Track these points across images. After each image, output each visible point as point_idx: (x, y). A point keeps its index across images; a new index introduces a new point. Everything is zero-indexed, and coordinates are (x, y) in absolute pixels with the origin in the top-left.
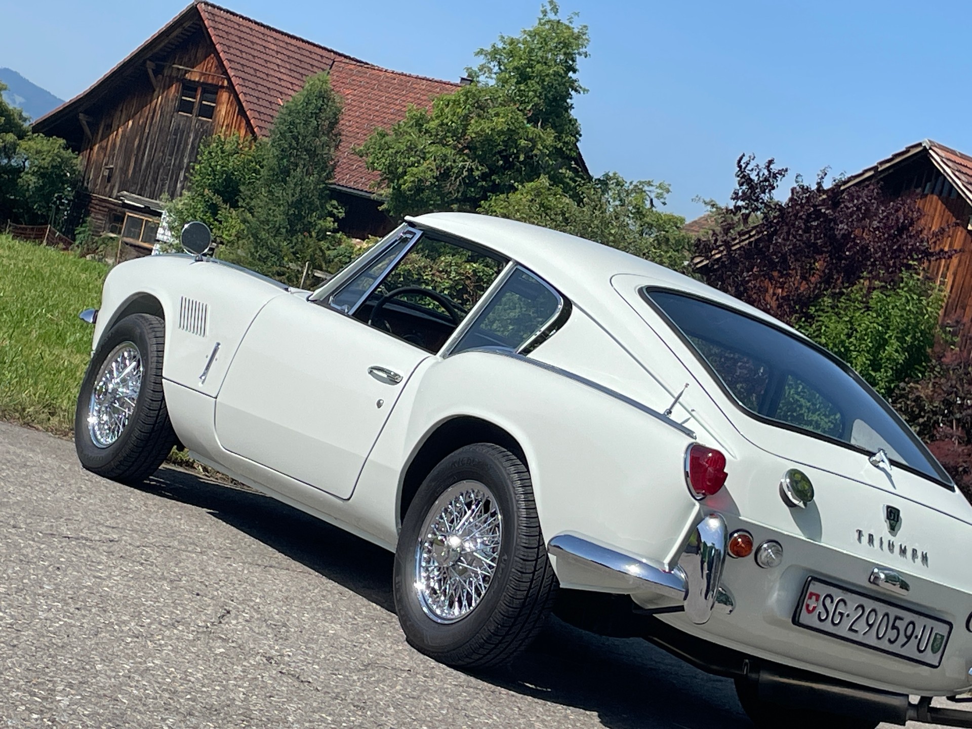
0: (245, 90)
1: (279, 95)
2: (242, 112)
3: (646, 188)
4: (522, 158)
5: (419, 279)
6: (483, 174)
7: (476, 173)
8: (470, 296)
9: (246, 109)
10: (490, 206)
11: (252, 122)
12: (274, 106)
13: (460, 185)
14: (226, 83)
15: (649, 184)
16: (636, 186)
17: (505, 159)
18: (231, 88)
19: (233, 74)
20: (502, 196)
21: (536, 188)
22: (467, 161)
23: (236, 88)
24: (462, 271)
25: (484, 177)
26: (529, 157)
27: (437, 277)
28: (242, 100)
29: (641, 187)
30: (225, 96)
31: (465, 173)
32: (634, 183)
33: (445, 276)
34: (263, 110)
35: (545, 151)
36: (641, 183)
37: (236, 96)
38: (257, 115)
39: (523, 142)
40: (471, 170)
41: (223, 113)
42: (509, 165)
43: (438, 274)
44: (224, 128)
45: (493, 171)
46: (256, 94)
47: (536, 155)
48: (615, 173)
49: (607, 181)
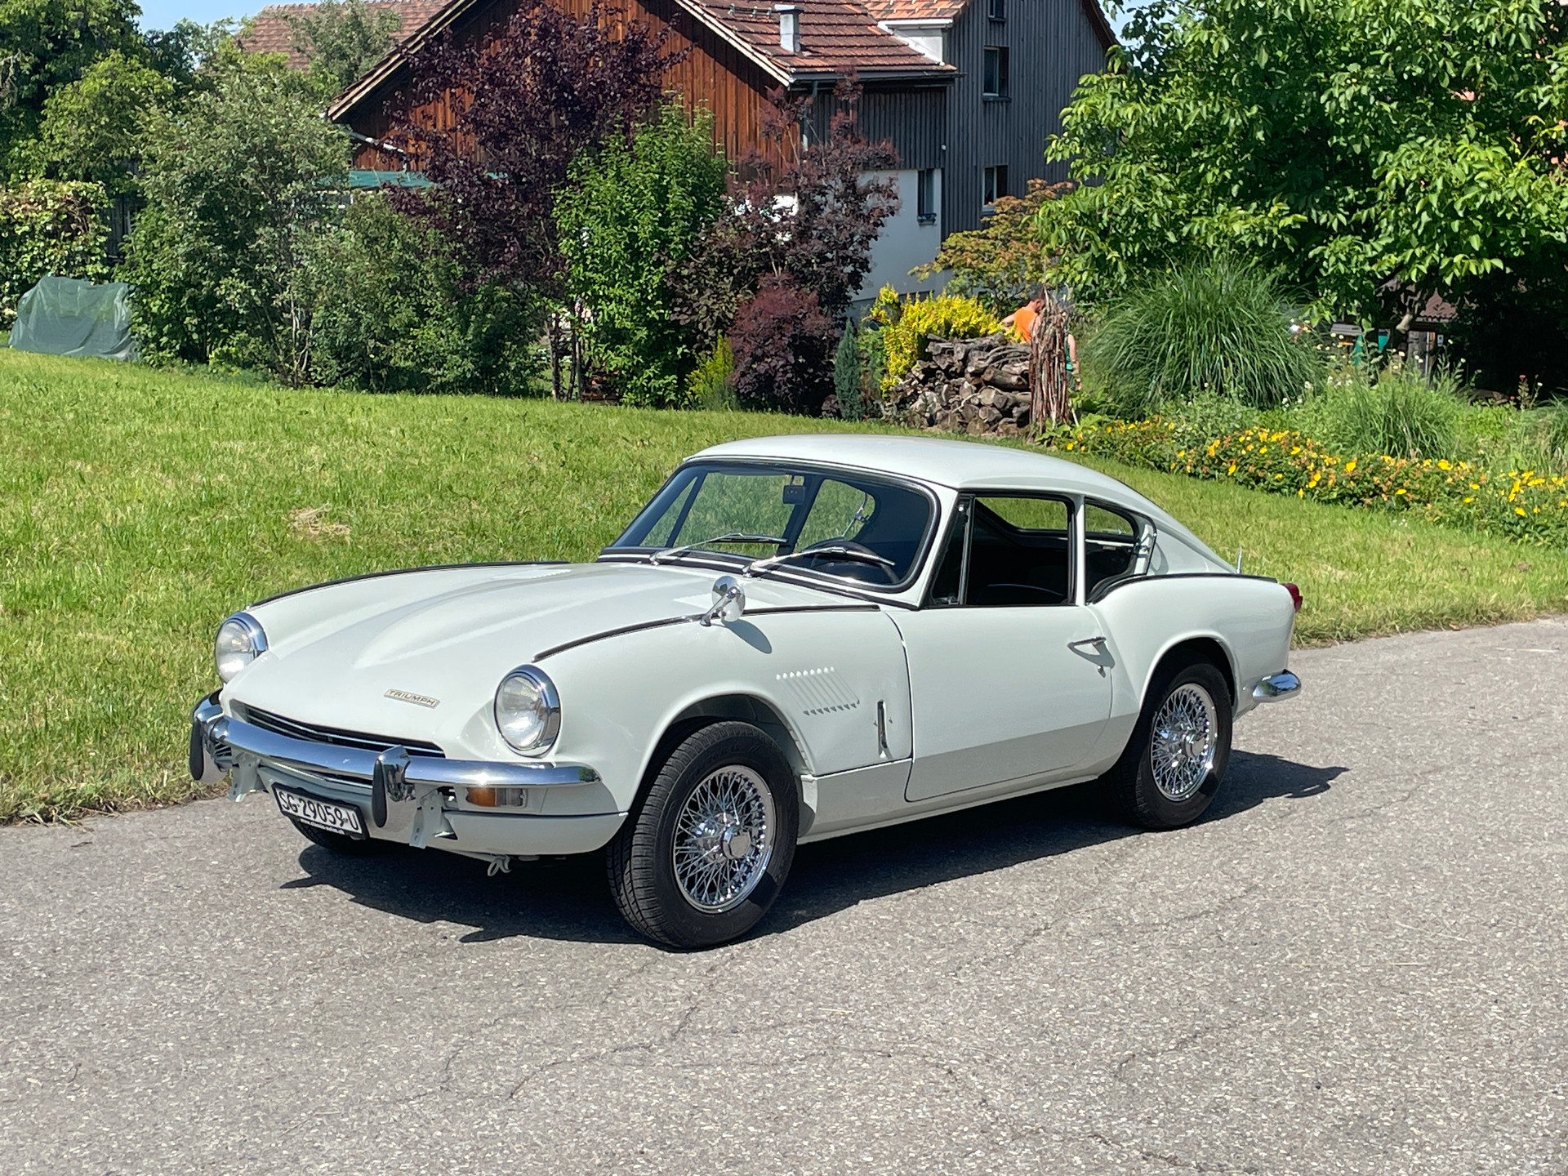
3: (228, 28)
4: (77, 35)
5: (9, 220)
6: (32, 65)
7: (25, 68)
8: (78, 223)
10: (57, 104)
13: (12, 88)
15: (230, 23)
16: (214, 29)
17: (54, 40)
20: (69, 88)
21: (111, 69)
22: (7, 56)
24: (59, 196)
25: (35, 69)
26: (86, 31)
27: (31, 211)
29: (220, 28)
31: (12, 71)
32: (211, 26)
33: (40, 207)
35: (103, 18)
36: (219, 23)
39: (72, 15)
40: (17, 65)
42: (62, 46)
43: (29, 207)
45: (44, 58)
47: (93, 27)
48: (185, 20)
49: (182, 32)
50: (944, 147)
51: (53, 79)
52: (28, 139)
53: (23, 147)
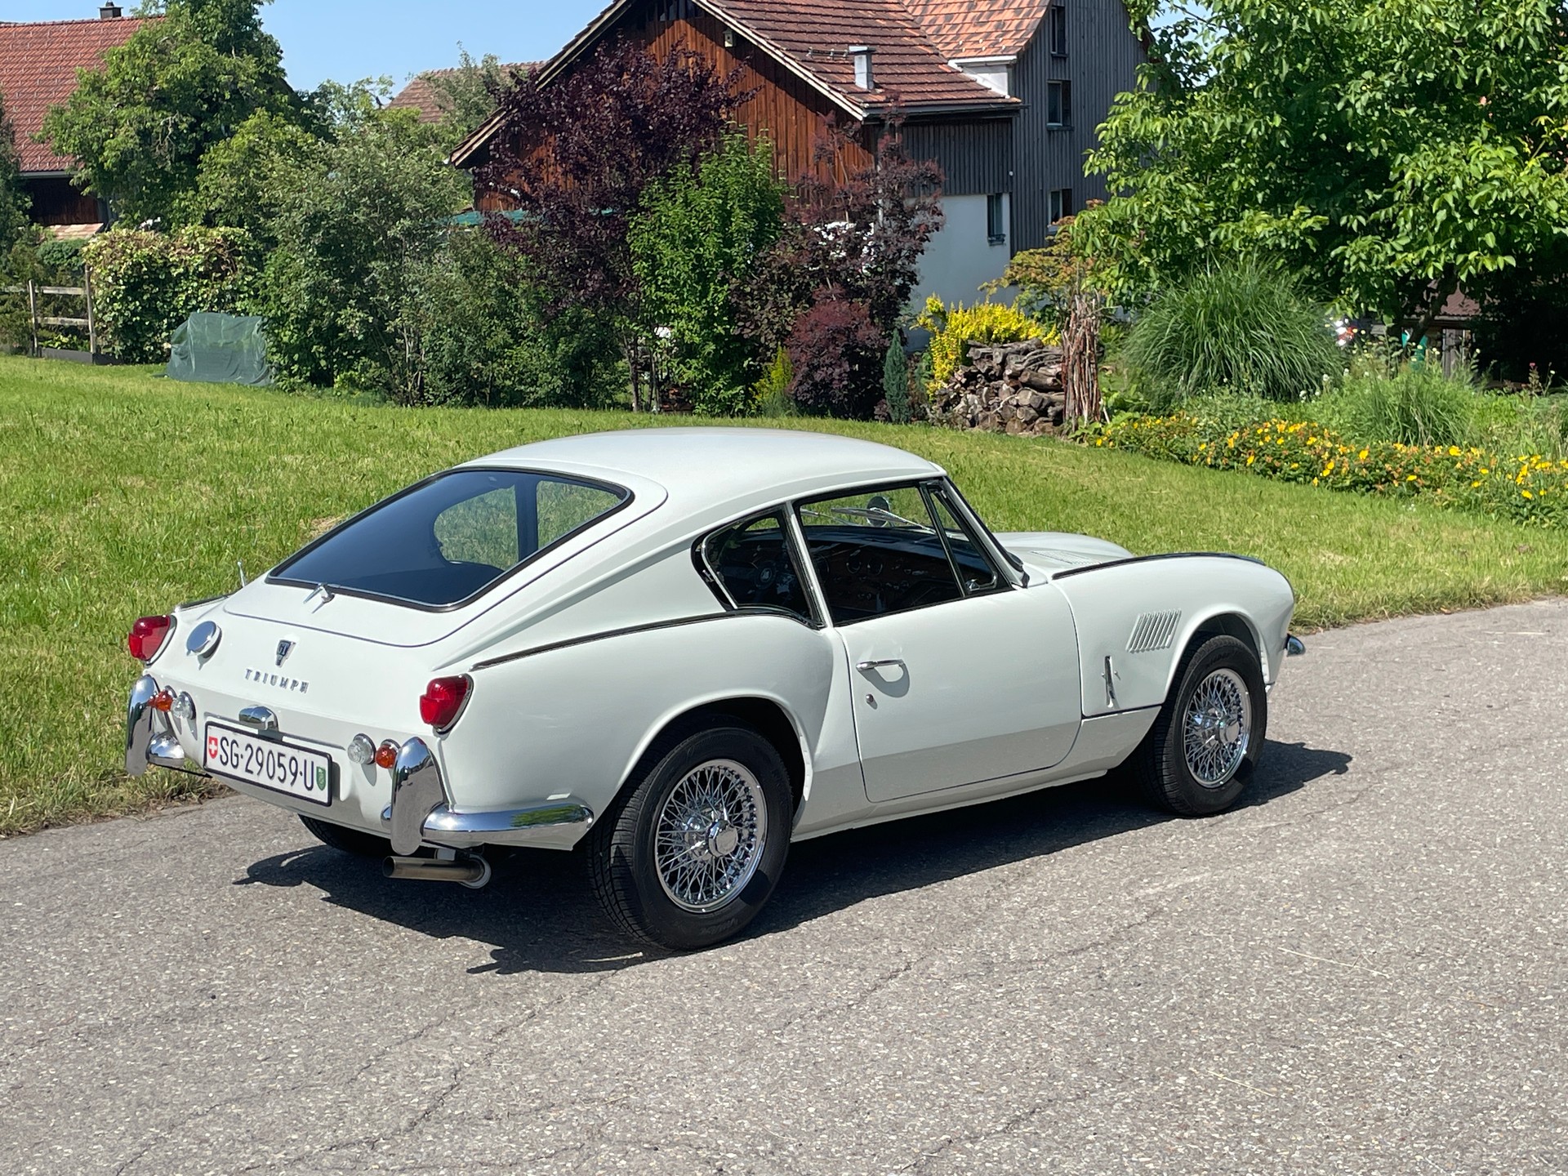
3: (367, 87)
4: (228, 96)
5: (165, 263)
6: (189, 125)
7: (182, 127)
8: (228, 264)
10: (211, 159)
13: (170, 145)
15: (369, 82)
16: (355, 88)
17: (208, 101)
20: (221, 144)
21: (256, 125)
22: (167, 116)
24: (209, 240)
25: (192, 128)
26: (235, 92)
27: (185, 254)
29: (360, 87)
31: (170, 130)
32: (352, 86)
33: (193, 251)
35: (250, 80)
36: (360, 83)
39: (223, 78)
40: (175, 125)
43: (183, 251)
45: (200, 120)
47: (242, 88)
48: (328, 81)
49: (324, 93)
50: (1011, 173)
51: (213, 137)
52: (187, 191)
53: (183, 199)
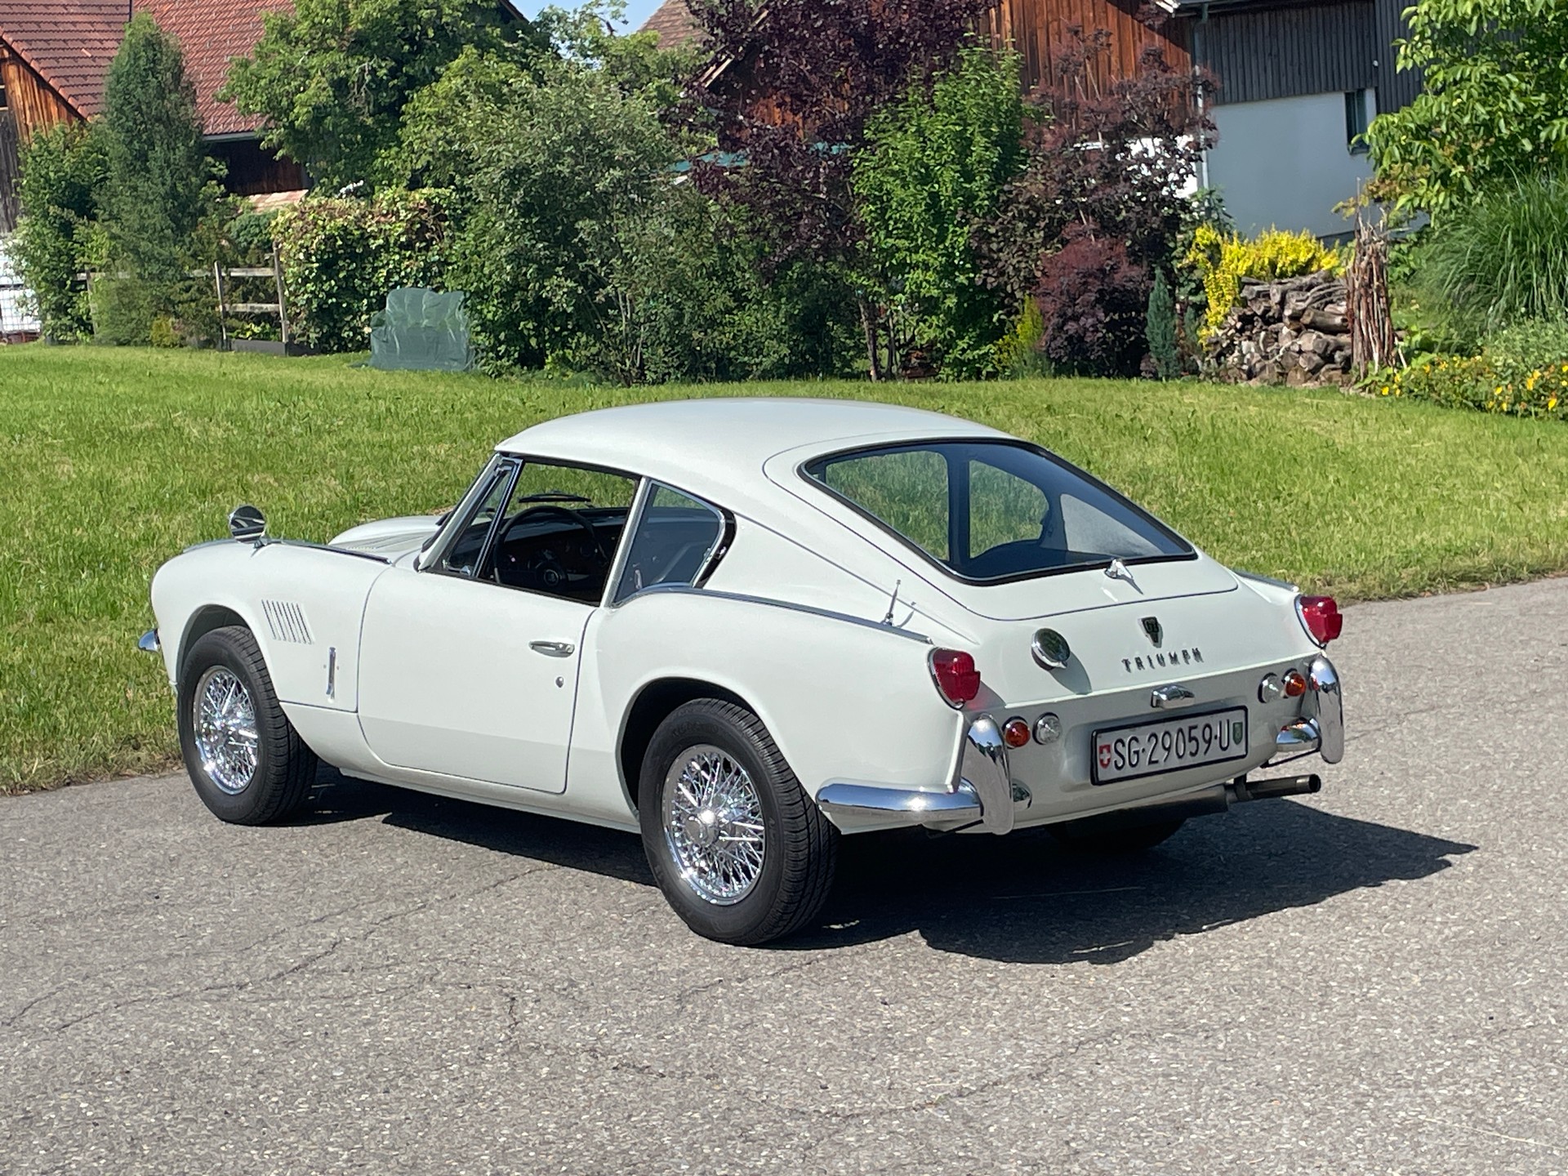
0: (35, 55)
1: (80, 45)
2: (42, 84)
3: (596, 11)
4: (431, 34)
5: (362, 234)
6: (389, 70)
7: (382, 73)
8: (433, 232)
9: (47, 79)
10: (415, 109)
11: (60, 92)
12: (80, 62)
13: (367, 96)
14: (6, 54)
16: (583, 12)
17: (411, 41)
18: (16, 58)
19: (11, 39)
20: (425, 91)
21: (464, 66)
22: (363, 62)
23: (23, 55)
24: (411, 205)
25: (393, 73)
26: (440, 29)
27: (384, 223)
28: (37, 69)
29: (588, 12)
30: (12, 71)
31: (368, 78)
32: (579, 10)
33: (394, 219)
34: (68, 72)
35: (456, 14)
36: (588, 6)
37: (27, 65)
38: (64, 82)
39: (425, 14)
40: (373, 72)
41: (18, 92)
42: (418, 47)
43: (383, 219)
44: (28, 112)
45: (400, 63)
46: (51, 54)
47: (447, 24)
48: (551, 7)
49: (546, 20)
50: (1376, 63)
51: (413, 83)
52: (390, 147)
53: (386, 157)
